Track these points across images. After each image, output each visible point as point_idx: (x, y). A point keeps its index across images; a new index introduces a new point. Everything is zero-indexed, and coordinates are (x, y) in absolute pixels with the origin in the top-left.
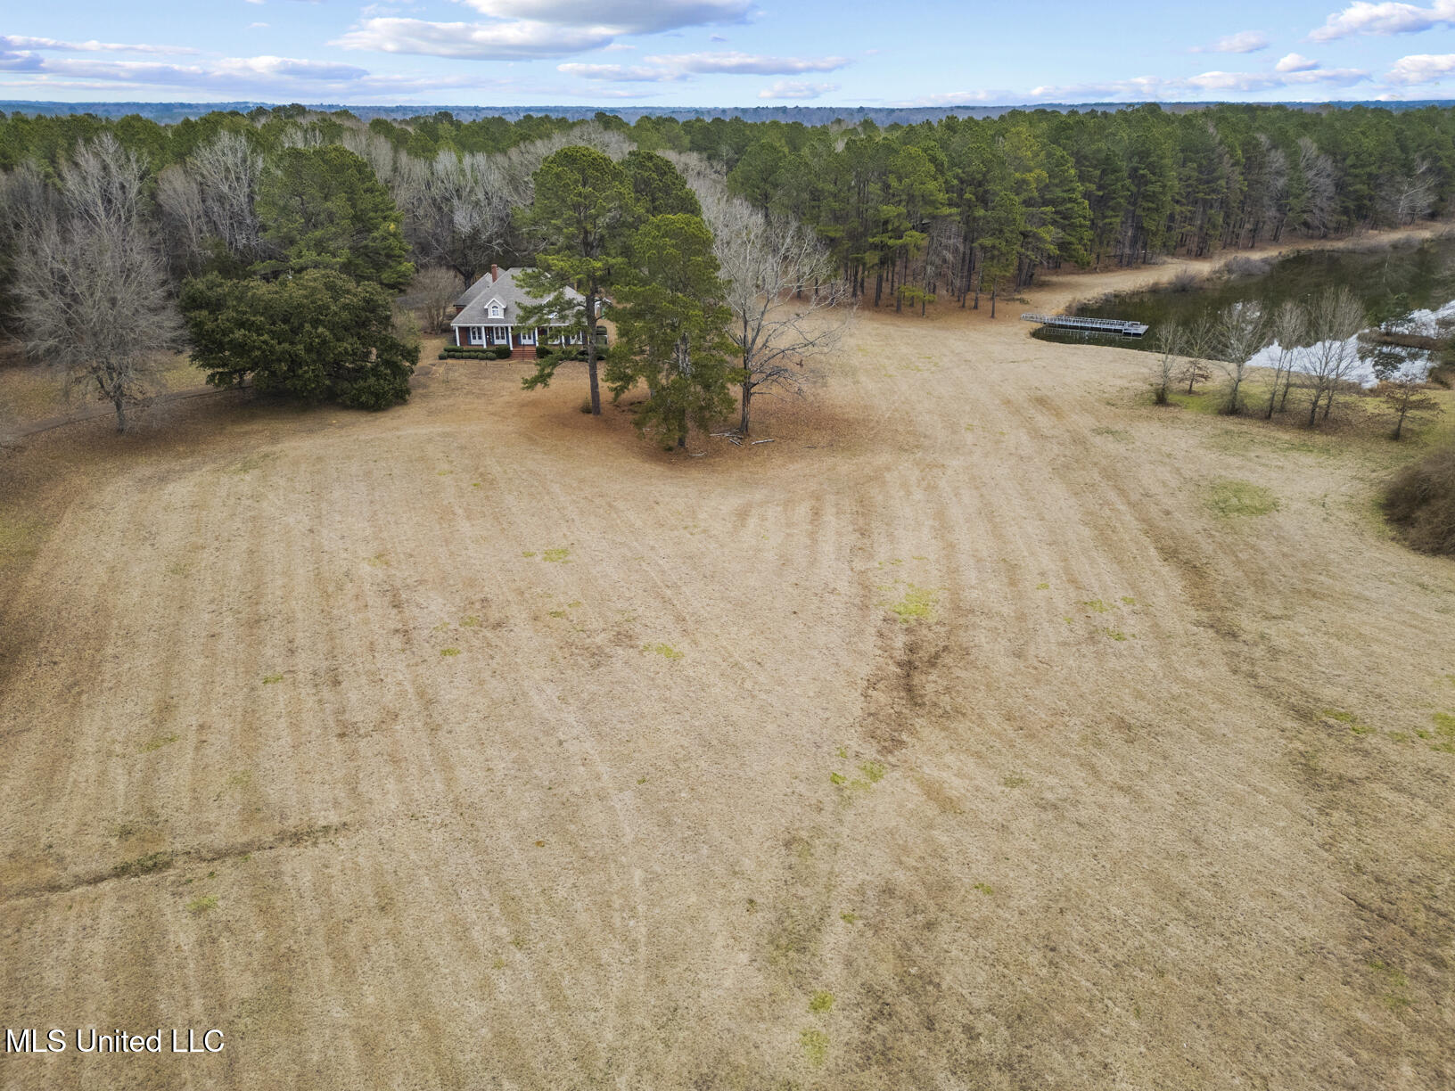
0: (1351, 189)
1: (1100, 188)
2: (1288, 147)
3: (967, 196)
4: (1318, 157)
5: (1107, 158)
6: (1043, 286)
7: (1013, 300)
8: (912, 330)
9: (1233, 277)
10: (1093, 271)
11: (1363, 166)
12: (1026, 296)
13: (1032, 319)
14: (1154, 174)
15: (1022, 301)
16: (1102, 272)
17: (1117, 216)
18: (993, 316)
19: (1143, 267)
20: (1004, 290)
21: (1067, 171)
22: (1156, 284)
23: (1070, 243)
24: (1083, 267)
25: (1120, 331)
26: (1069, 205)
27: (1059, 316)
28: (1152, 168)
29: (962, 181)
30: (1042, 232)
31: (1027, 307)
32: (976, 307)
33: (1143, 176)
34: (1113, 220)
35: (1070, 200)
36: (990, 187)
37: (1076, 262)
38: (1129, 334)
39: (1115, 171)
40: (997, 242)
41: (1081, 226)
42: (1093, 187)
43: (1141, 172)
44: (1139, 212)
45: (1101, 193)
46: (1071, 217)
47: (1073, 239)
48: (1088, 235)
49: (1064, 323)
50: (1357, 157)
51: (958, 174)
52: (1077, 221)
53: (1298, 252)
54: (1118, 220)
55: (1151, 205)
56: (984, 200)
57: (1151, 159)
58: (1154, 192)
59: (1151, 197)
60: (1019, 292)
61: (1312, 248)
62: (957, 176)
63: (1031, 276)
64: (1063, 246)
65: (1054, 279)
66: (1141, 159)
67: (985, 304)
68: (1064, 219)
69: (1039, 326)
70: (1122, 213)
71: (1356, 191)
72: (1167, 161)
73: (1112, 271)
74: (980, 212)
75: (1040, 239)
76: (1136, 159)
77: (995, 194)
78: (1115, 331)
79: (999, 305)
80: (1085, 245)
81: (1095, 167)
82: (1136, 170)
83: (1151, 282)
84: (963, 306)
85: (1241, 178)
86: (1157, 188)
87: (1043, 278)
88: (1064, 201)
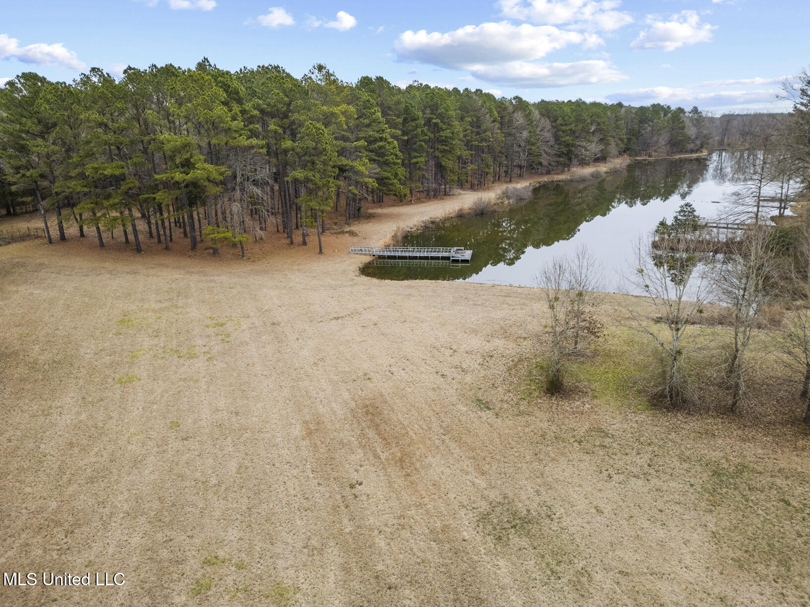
0: (563, 140)
1: (404, 133)
2: (525, 110)
3: (272, 127)
4: (540, 119)
5: (406, 110)
6: (370, 217)
7: (343, 233)
8: (224, 278)
9: (511, 201)
10: (409, 203)
11: (566, 125)
12: (354, 228)
13: (361, 252)
14: (444, 123)
15: (352, 234)
16: (416, 203)
17: (422, 156)
18: (321, 252)
19: (445, 197)
20: (336, 224)
21: (374, 113)
22: (461, 210)
23: (387, 178)
24: (401, 200)
25: (448, 258)
26: (381, 144)
27: (387, 246)
28: (441, 116)
29: (262, 111)
30: (358, 165)
31: (356, 239)
32: (305, 243)
33: (436, 124)
34: (419, 159)
35: (381, 139)
36: (295, 116)
37: (395, 195)
38: (457, 261)
39: (414, 120)
40: (310, 174)
41: (395, 164)
42: (399, 132)
43: (434, 121)
44: (437, 153)
45: (406, 138)
46: (384, 156)
47: (389, 175)
48: (401, 171)
49: (392, 254)
50: (563, 119)
51: (259, 105)
52: (391, 158)
53: (539, 182)
54: (423, 159)
55: (445, 148)
56: (292, 131)
57: (439, 111)
58: (446, 137)
59: (444, 142)
60: (349, 224)
61: (546, 180)
62: (257, 107)
63: (359, 210)
64: (381, 180)
65: (379, 211)
66: (432, 110)
67: (313, 239)
68: (379, 156)
69: (368, 259)
70: (424, 154)
71: (565, 141)
72: (452, 113)
73: (423, 202)
74: (288, 144)
75: (357, 173)
76: (428, 111)
77: (301, 125)
78: (443, 258)
79: (327, 239)
80: (400, 180)
81: (398, 117)
82: (430, 120)
83: (457, 208)
84: (292, 243)
85: (499, 131)
86: (447, 133)
87: (370, 211)
88: (376, 140)
